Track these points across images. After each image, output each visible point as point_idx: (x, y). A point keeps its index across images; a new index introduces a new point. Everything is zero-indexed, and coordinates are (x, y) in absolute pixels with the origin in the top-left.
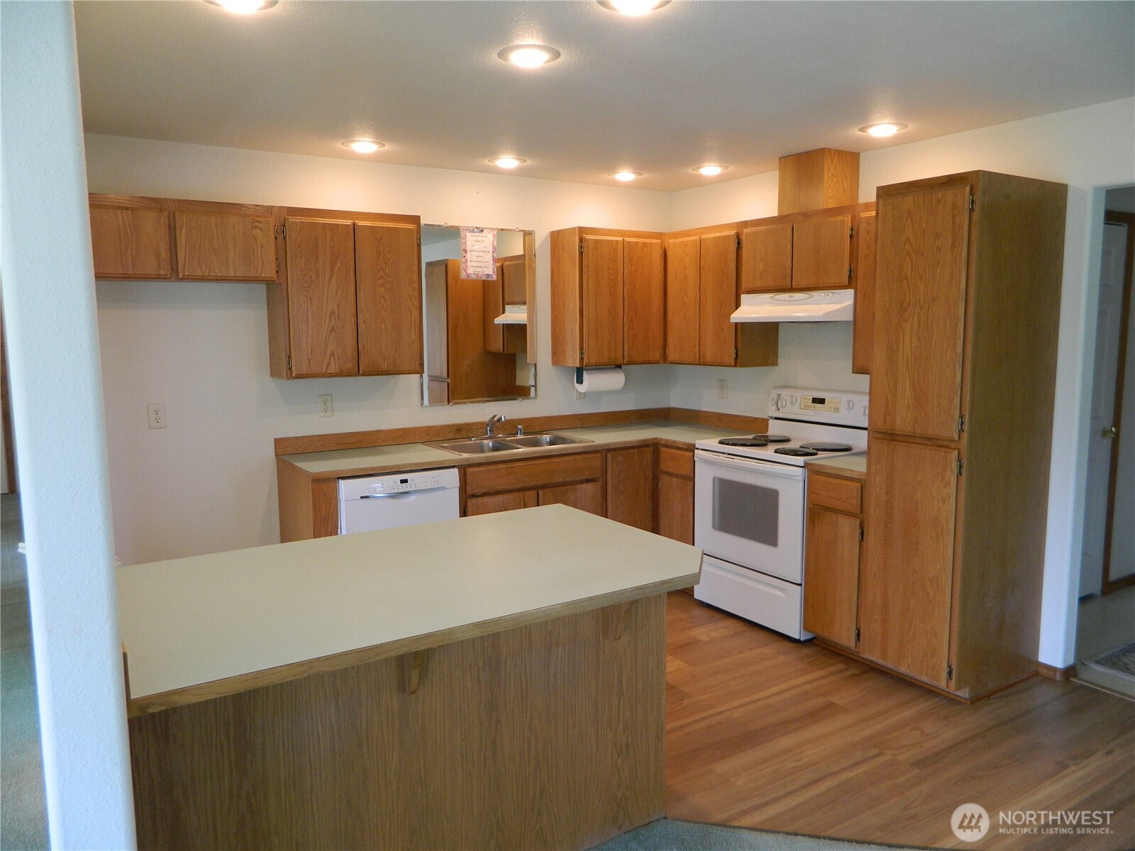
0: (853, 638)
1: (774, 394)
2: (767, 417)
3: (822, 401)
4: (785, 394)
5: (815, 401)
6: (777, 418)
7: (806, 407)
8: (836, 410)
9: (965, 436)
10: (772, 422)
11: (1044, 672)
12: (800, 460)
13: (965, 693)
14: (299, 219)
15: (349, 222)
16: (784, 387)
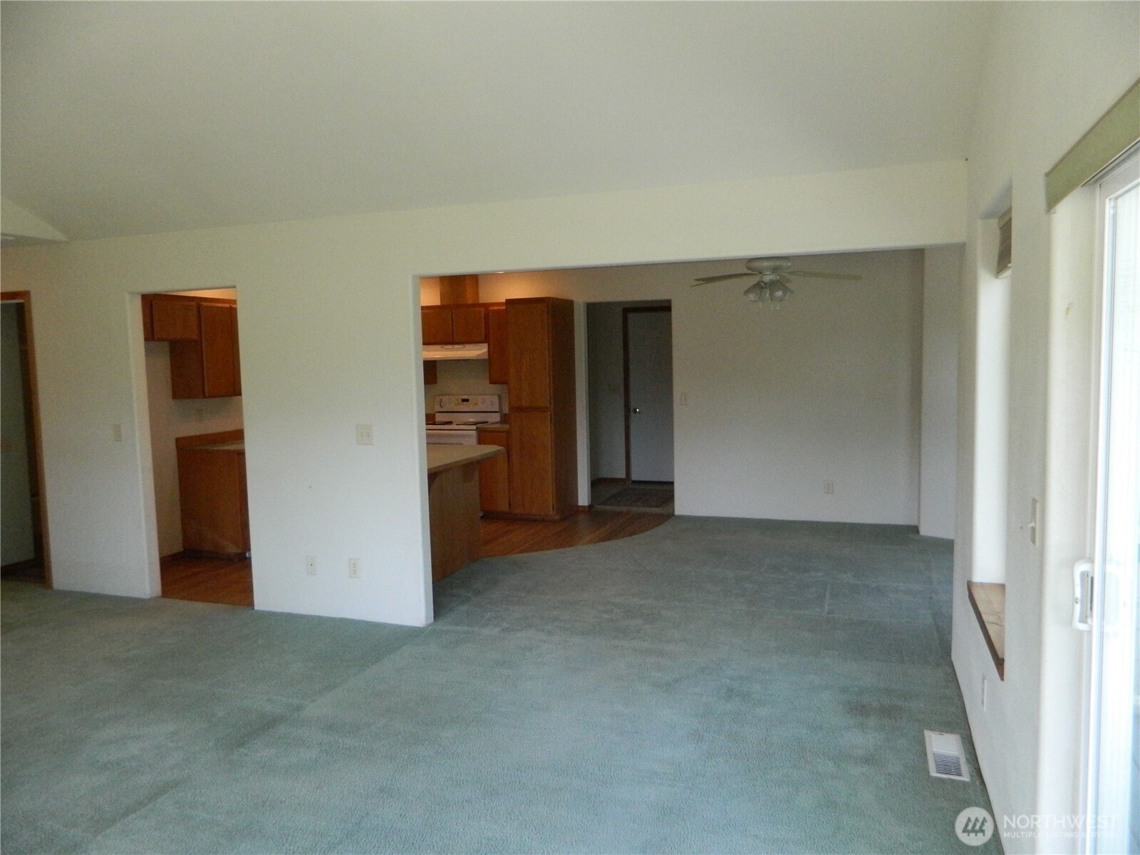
0: (507, 506)
1: (438, 399)
2: (433, 413)
3: (467, 400)
4: (445, 398)
5: (464, 400)
6: (439, 412)
7: (458, 404)
8: (476, 404)
9: (552, 405)
10: (437, 415)
11: (580, 509)
12: (474, 427)
13: (557, 517)
14: (206, 304)
15: (227, 305)
16: (443, 395)
